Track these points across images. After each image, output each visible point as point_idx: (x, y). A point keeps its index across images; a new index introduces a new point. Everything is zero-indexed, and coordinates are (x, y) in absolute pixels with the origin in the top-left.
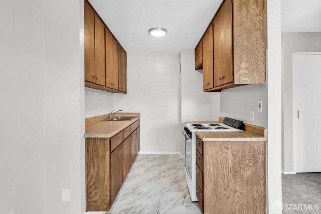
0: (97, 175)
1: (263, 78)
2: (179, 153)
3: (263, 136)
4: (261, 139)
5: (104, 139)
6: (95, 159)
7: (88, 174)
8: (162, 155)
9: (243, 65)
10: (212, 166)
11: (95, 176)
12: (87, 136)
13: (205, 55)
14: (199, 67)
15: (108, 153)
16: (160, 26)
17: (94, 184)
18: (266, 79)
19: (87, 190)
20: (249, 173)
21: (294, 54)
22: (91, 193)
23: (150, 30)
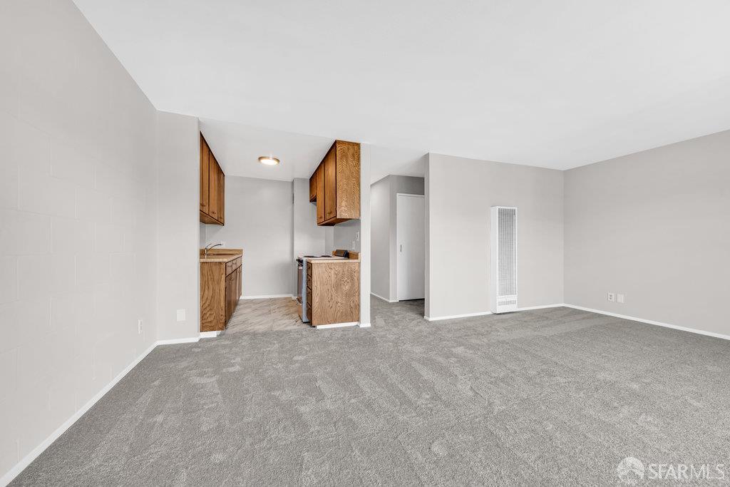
0: (212, 297)
1: (358, 215)
2: (291, 295)
3: (357, 259)
4: (356, 261)
5: (220, 263)
6: (210, 282)
7: (202, 297)
8: (271, 299)
9: (344, 204)
10: (319, 283)
11: (210, 298)
12: (202, 260)
13: (318, 189)
14: (313, 200)
15: (223, 276)
16: (271, 156)
17: (209, 305)
18: (360, 215)
19: (202, 312)
20: (347, 287)
21: (398, 194)
22: (205, 314)
23: (260, 158)
